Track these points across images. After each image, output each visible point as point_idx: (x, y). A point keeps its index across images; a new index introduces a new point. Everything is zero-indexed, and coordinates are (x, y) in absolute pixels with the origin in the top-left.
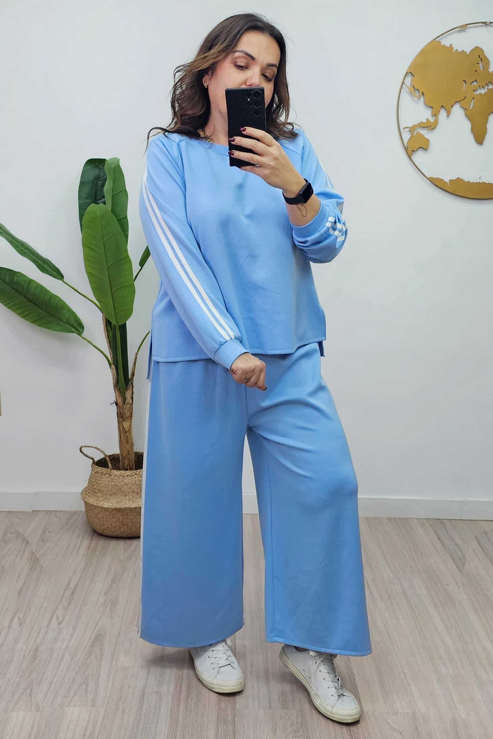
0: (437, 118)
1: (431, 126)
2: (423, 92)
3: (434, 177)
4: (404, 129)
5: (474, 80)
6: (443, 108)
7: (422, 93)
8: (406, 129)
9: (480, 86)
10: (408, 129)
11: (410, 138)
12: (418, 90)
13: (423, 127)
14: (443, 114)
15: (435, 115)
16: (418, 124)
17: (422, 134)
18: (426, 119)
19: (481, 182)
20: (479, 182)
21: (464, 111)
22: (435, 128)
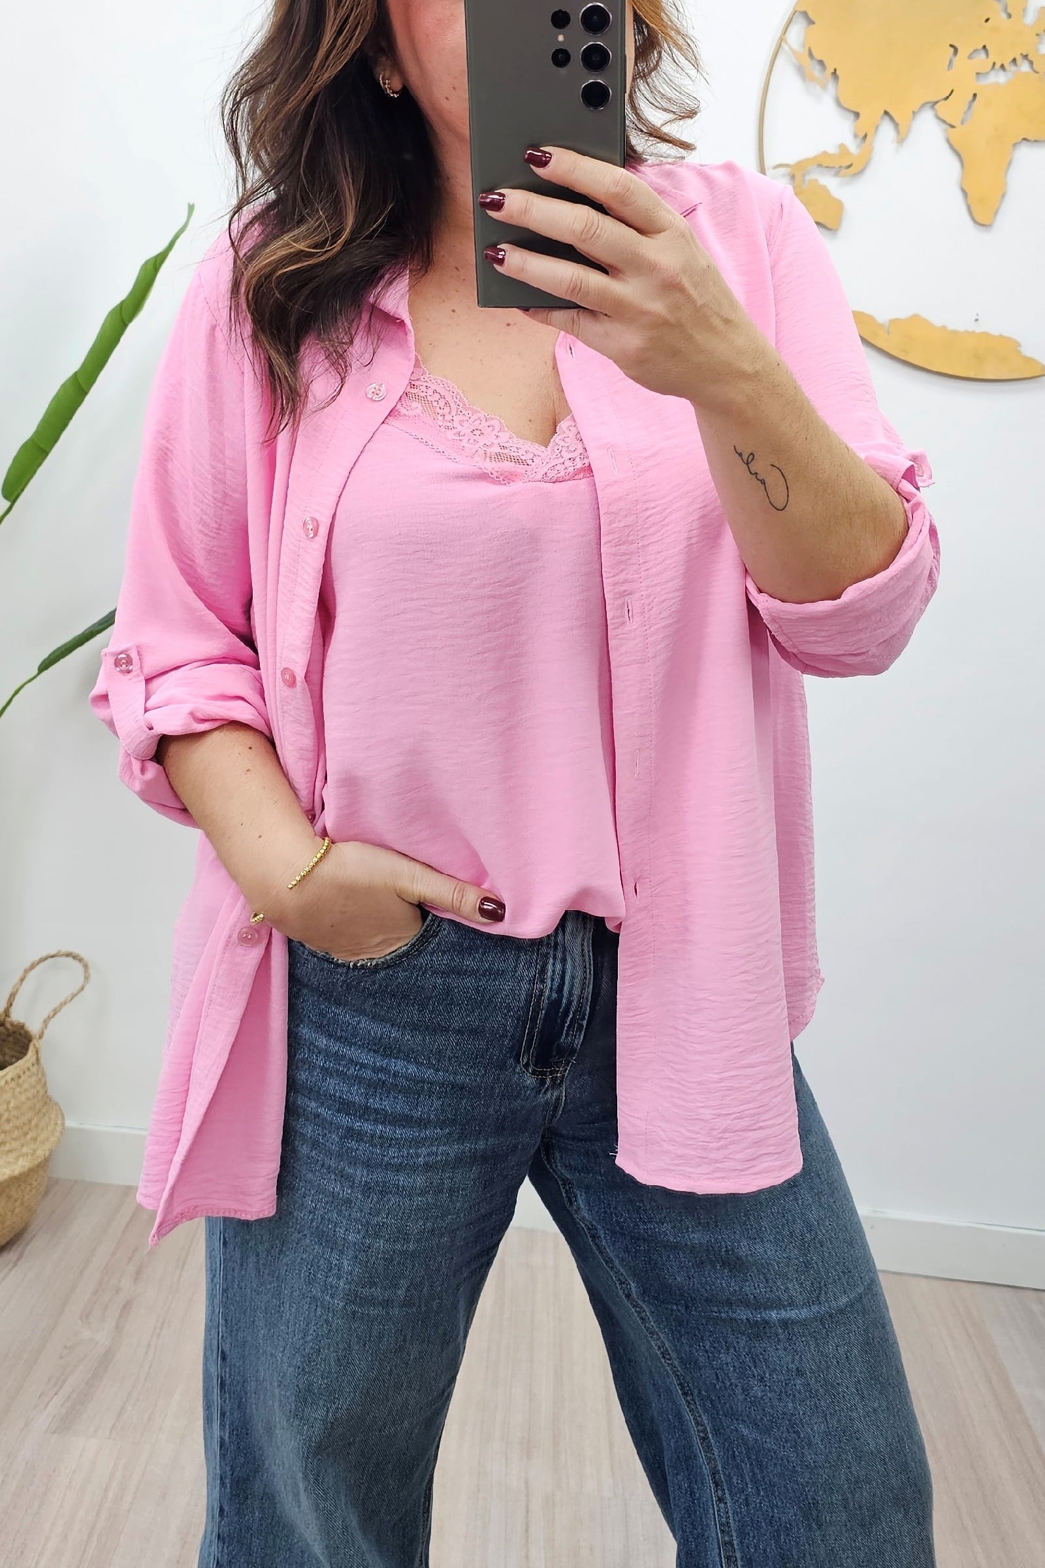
0: (869, 146)
1: (850, 167)
2: (834, 73)
4: (776, 167)
5: (980, 47)
6: (887, 119)
7: (833, 71)
8: (782, 168)
9: (994, 64)
10: (789, 170)
12: (821, 62)
13: (827, 167)
14: (886, 135)
15: (865, 136)
16: (816, 158)
17: (825, 187)
18: (839, 143)
19: (978, 330)
20: (973, 332)
21: (945, 130)
22: (861, 172)
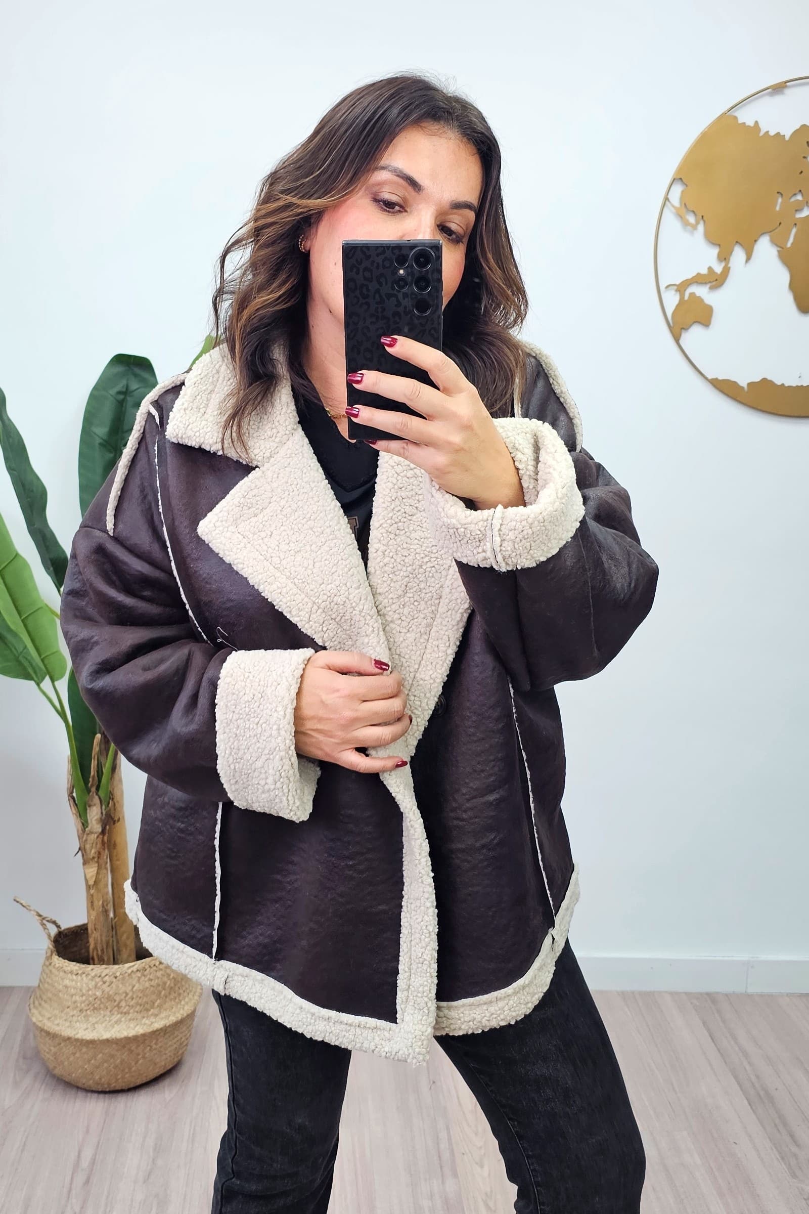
0: (728, 263)
1: (716, 280)
3: (720, 378)
4: (667, 287)
5: (798, 190)
6: (738, 245)
7: (701, 216)
8: (671, 287)
9: (807, 202)
10: (675, 288)
11: (677, 306)
12: (693, 211)
13: (702, 283)
14: (738, 254)
15: (724, 257)
16: (693, 276)
17: (699, 297)
18: (708, 266)
21: (778, 251)
22: (722, 284)
